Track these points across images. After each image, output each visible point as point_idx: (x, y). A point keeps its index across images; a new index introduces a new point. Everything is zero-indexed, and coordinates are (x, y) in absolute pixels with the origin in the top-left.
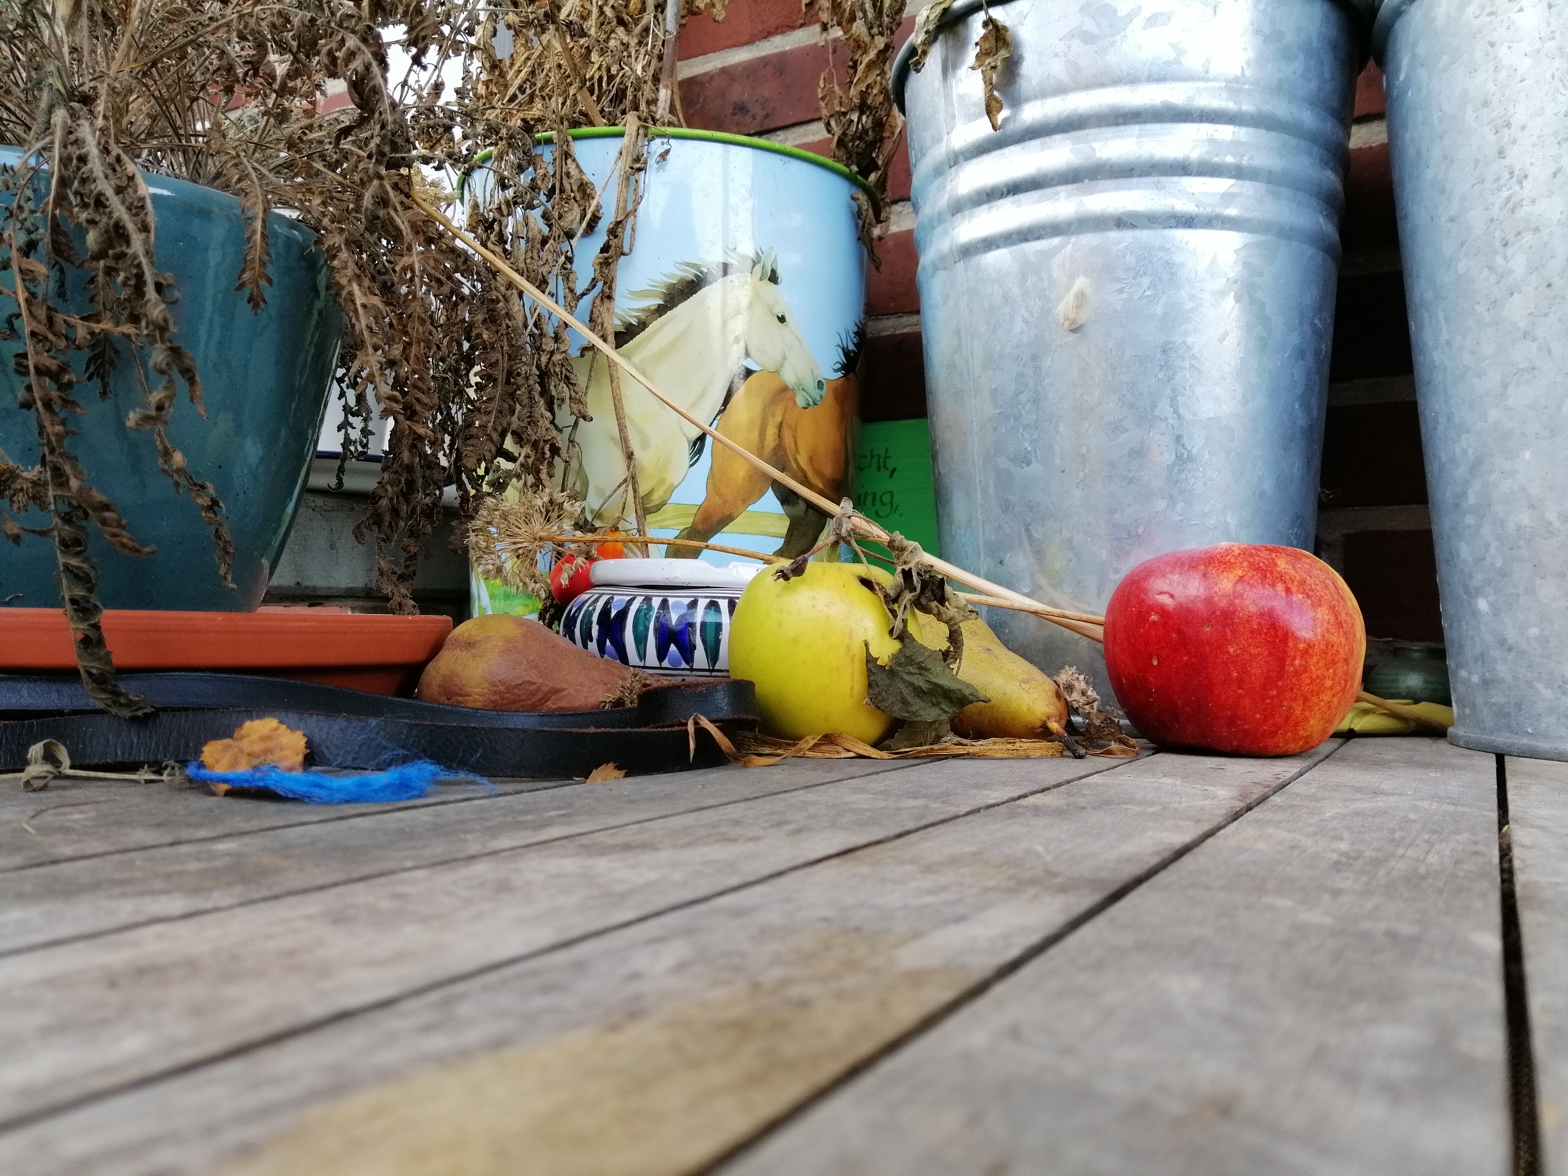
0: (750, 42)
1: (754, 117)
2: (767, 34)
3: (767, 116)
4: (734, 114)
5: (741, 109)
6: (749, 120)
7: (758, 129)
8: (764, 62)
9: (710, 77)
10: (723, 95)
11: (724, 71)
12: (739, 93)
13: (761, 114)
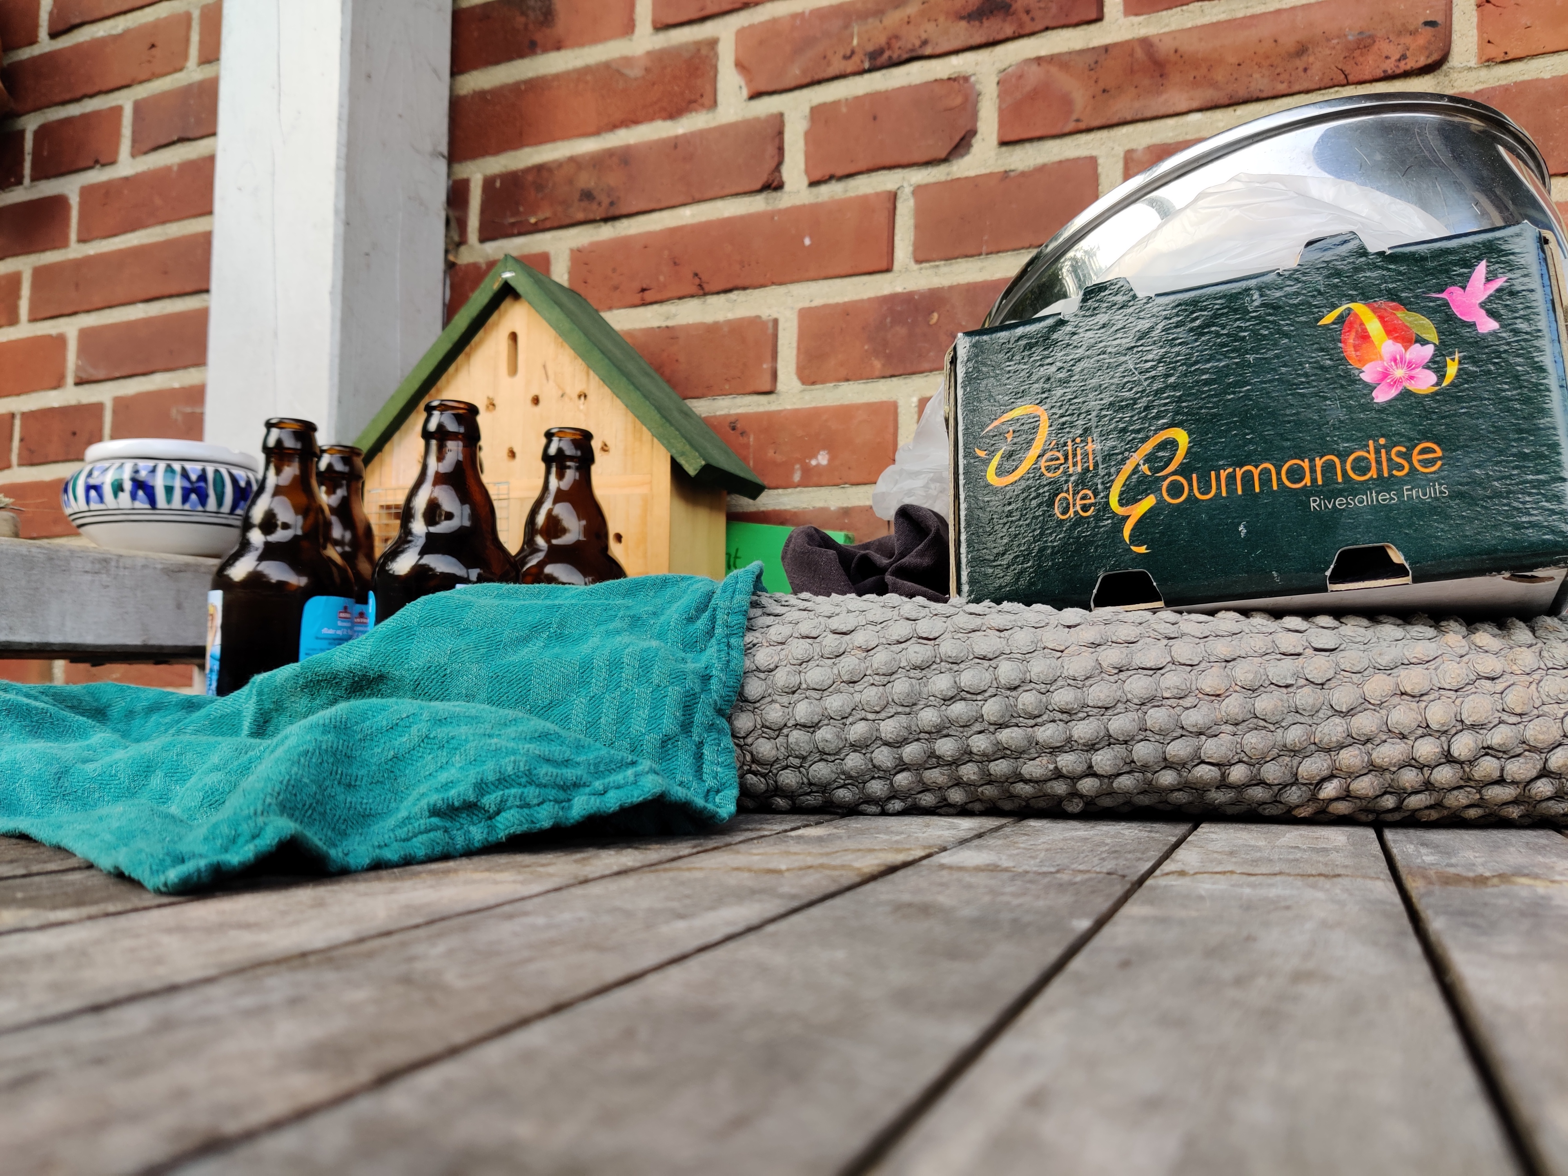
0: (597, 133)
1: (600, 204)
2: (614, 127)
3: (612, 204)
4: (581, 200)
5: (587, 196)
6: (594, 206)
7: (604, 215)
8: (610, 153)
9: (560, 164)
10: (570, 181)
11: (572, 159)
12: (585, 180)
13: (606, 201)
